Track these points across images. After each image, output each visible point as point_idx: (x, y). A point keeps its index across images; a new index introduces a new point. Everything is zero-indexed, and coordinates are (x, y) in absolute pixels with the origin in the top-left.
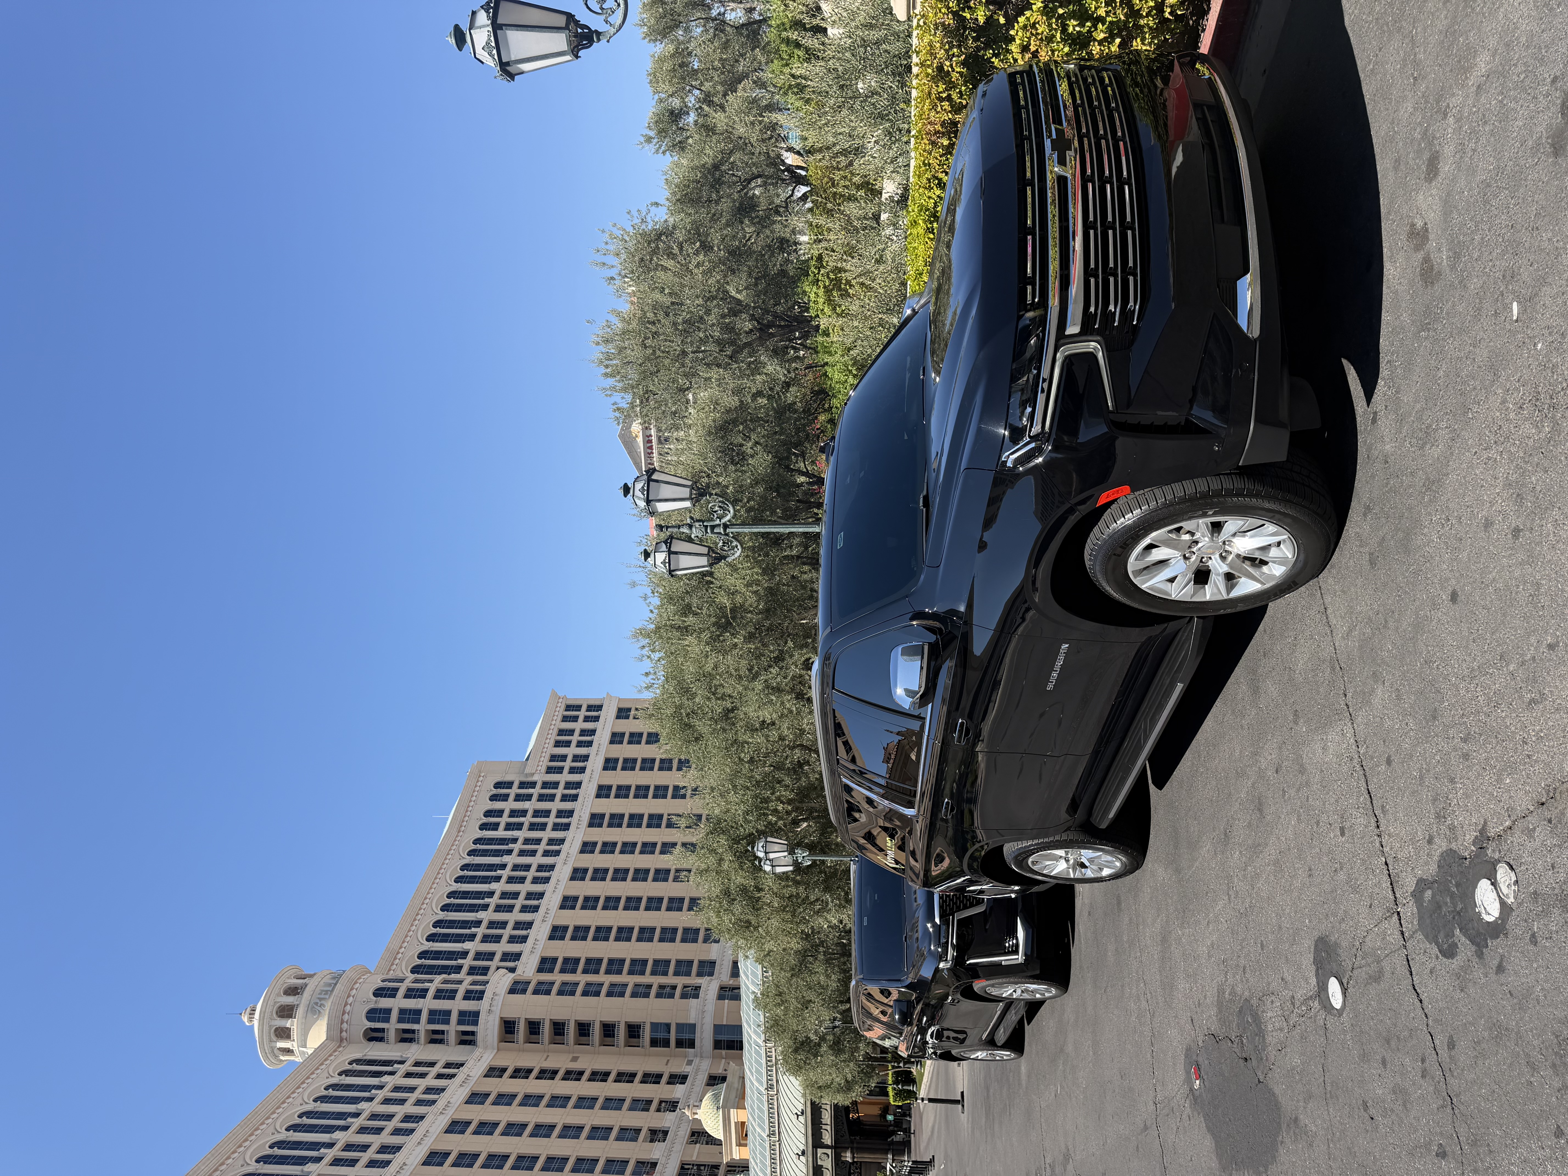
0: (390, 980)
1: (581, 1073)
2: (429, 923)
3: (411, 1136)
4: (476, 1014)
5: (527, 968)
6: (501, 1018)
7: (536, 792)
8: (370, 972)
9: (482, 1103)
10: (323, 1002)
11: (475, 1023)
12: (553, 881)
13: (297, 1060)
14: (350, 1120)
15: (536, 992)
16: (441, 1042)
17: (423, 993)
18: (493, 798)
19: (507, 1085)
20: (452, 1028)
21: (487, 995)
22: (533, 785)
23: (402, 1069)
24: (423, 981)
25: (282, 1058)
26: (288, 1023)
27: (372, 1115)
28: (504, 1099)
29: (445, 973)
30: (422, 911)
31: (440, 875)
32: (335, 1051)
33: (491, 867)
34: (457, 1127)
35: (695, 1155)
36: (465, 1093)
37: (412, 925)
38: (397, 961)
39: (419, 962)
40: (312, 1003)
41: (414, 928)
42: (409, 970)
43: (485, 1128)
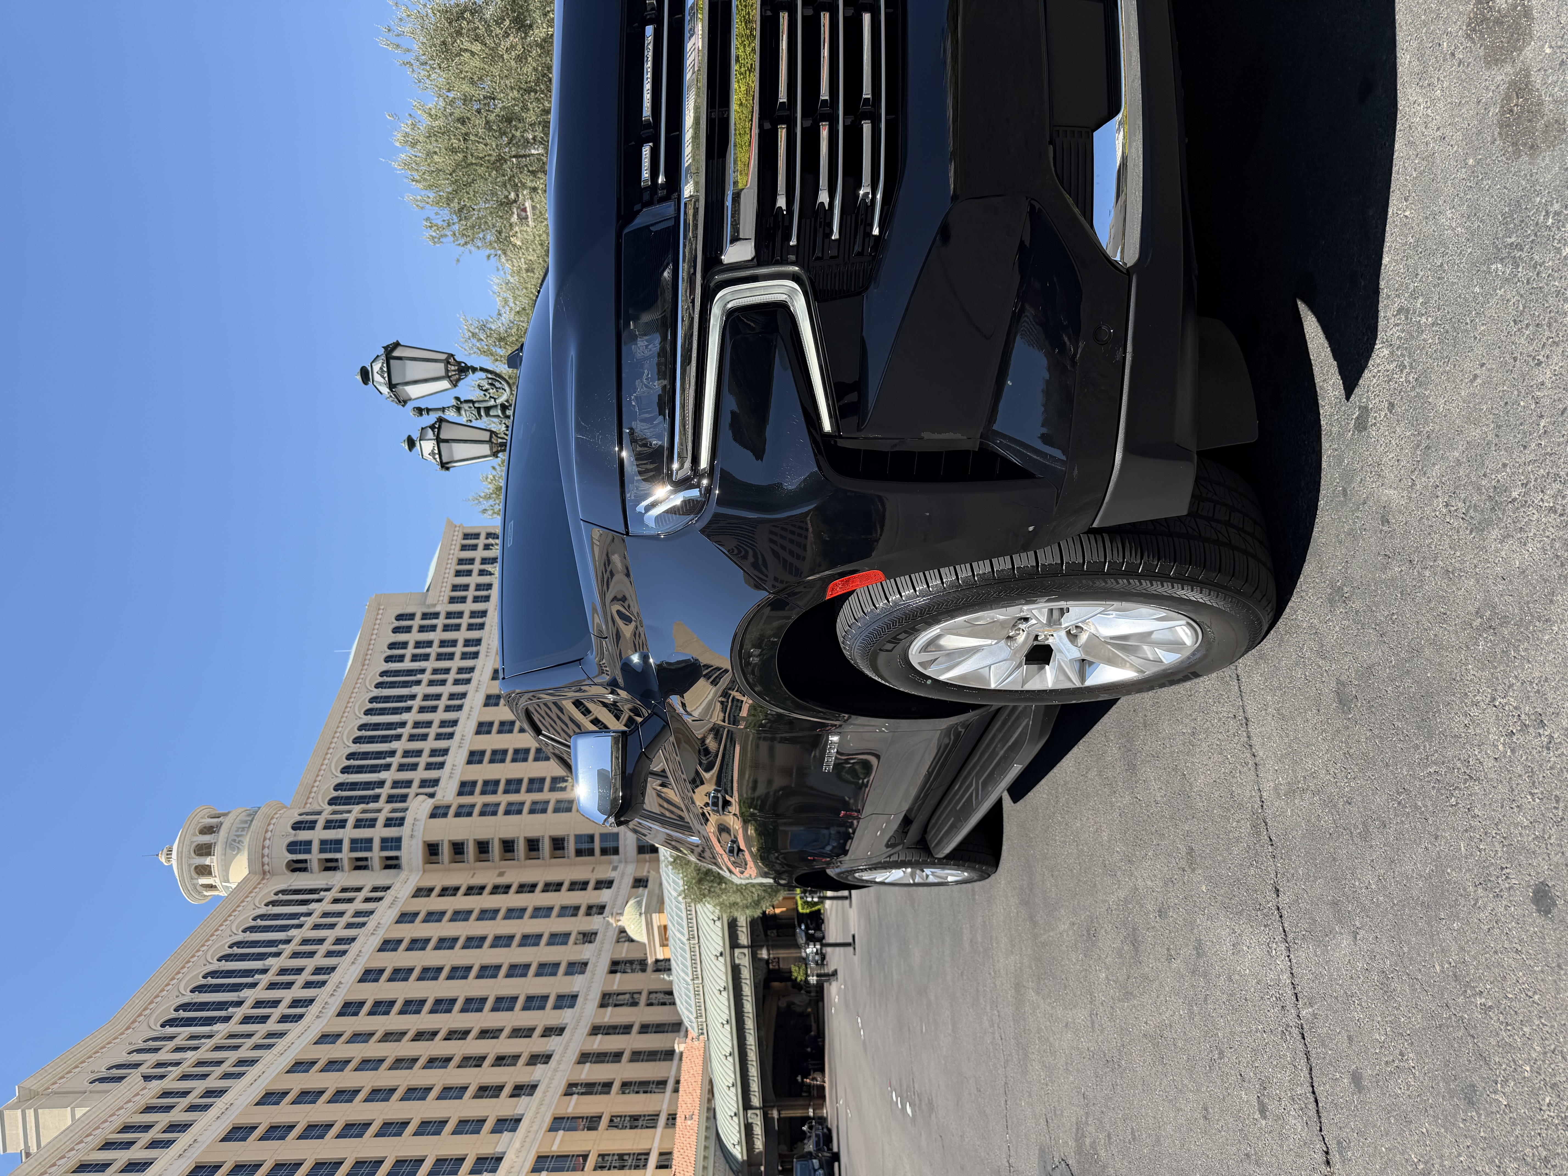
0: (307, 814)
1: (508, 887)
2: (342, 756)
3: (344, 957)
4: (399, 840)
5: (447, 793)
6: (424, 842)
7: (440, 622)
8: (286, 807)
9: (412, 922)
10: (240, 839)
11: (399, 848)
12: (466, 708)
13: (221, 894)
14: (281, 946)
15: (457, 815)
16: (365, 868)
17: (342, 824)
18: (396, 630)
19: (435, 903)
20: (376, 854)
21: (408, 822)
22: (436, 615)
23: (329, 896)
24: (341, 812)
25: (206, 893)
26: (207, 861)
27: (304, 941)
28: (434, 917)
29: (363, 803)
30: (333, 745)
31: (348, 709)
32: (259, 884)
33: (400, 698)
34: (389, 945)
35: (624, 952)
36: (394, 914)
37: (324, 759)
38: (313, 794)
39: (336, 794)
40: (230, 840)
41: (326, 762)
42: (326, 802)
43: (418, 944)
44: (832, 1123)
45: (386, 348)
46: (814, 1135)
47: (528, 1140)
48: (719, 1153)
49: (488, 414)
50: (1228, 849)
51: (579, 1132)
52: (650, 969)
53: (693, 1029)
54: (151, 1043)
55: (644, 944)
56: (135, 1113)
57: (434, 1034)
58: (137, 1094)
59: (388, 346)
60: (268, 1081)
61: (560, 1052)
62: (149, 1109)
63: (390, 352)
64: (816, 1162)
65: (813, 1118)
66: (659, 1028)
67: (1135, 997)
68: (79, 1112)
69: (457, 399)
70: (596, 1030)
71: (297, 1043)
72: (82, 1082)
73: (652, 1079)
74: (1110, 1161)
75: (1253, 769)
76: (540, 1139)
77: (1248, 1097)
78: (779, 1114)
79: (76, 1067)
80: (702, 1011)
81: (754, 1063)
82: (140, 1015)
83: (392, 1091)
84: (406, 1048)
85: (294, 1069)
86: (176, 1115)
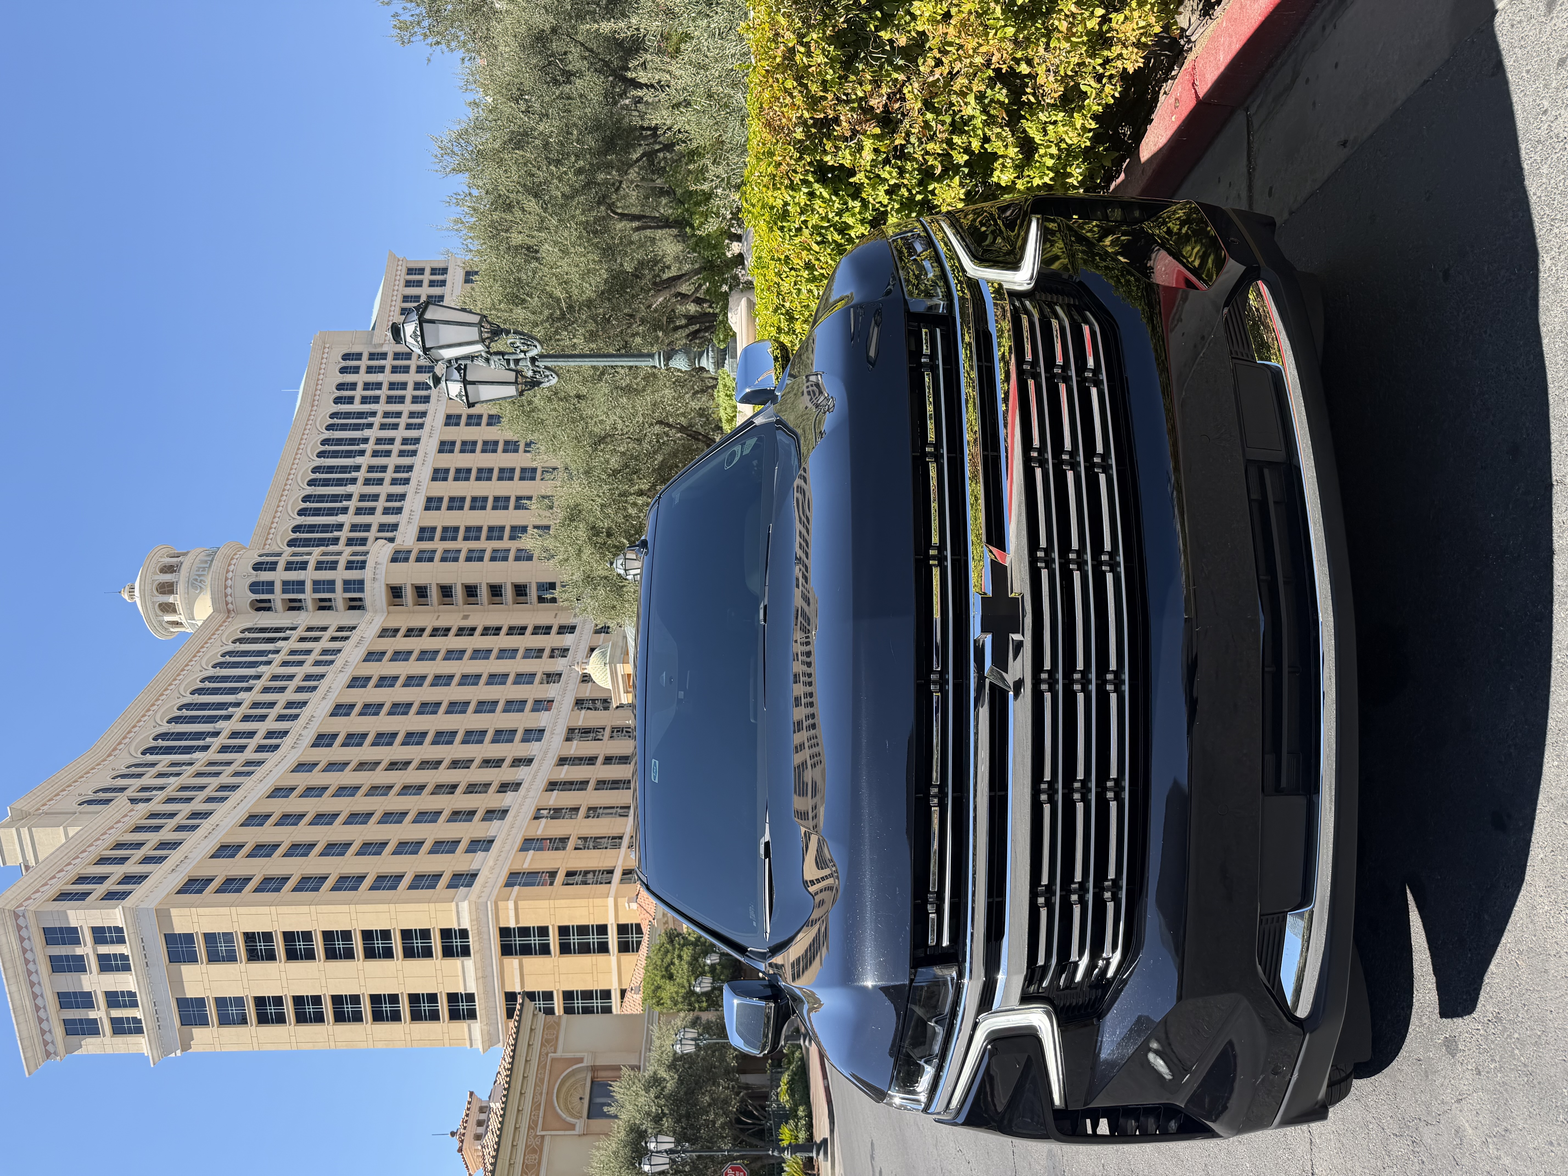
0: (267, 555)
1: (473, 629)
2: (298, 498)
3: (314, 693)
4: (361, 582)
5: (407, 537)
6: (387, 585)
7: (388, 363)
8: (245, 549)
9: (380, 660)
10: (202, 578)
11: (362, 590)
12: (420, 454)
13: (187, 631)
14: (251, 682)
15: (419, 560)
16: (329, 608)
17: (303, 566)
18: (343, 370)
19: (401, 643)
20: (339, 596)
21: (370, 565)
22: (383, 356)
23: (295, 635)
24: (302, 554)
25: (172, 630)
26: (171, 599)
27: (273, 677)
28: (400, 656)
29: (323, 545)
30: (288, 487)
31: (301, 451)
32: (224, 622)
33: (352, 442)
34: (358, 682)
35: (587, 692)
36: (361, 652)
37: (280, 501)
38: (271, 536)
39: (294, 536)
40: (191, 579)
41: (282, 503)
42: (285, 544)
43: (386, 681)
47: (500, 858)
51: (547, 852)
54: (133, 769)
55: (608, 688)
56: (125, 832)
57: (407, 763)
58: (126, 816)
60: (250, 805)
61: (529, 780)
62: (138, 829)
68: (72, 831)
70: (563, 761)
71: (275, 771)
72: (70, 803)
76: (511, 858)
79: (64, 790)
82: (120, 743)
83: (370, 815)
84: (380, 777)
85: (274, 794)
86: (166, 834)
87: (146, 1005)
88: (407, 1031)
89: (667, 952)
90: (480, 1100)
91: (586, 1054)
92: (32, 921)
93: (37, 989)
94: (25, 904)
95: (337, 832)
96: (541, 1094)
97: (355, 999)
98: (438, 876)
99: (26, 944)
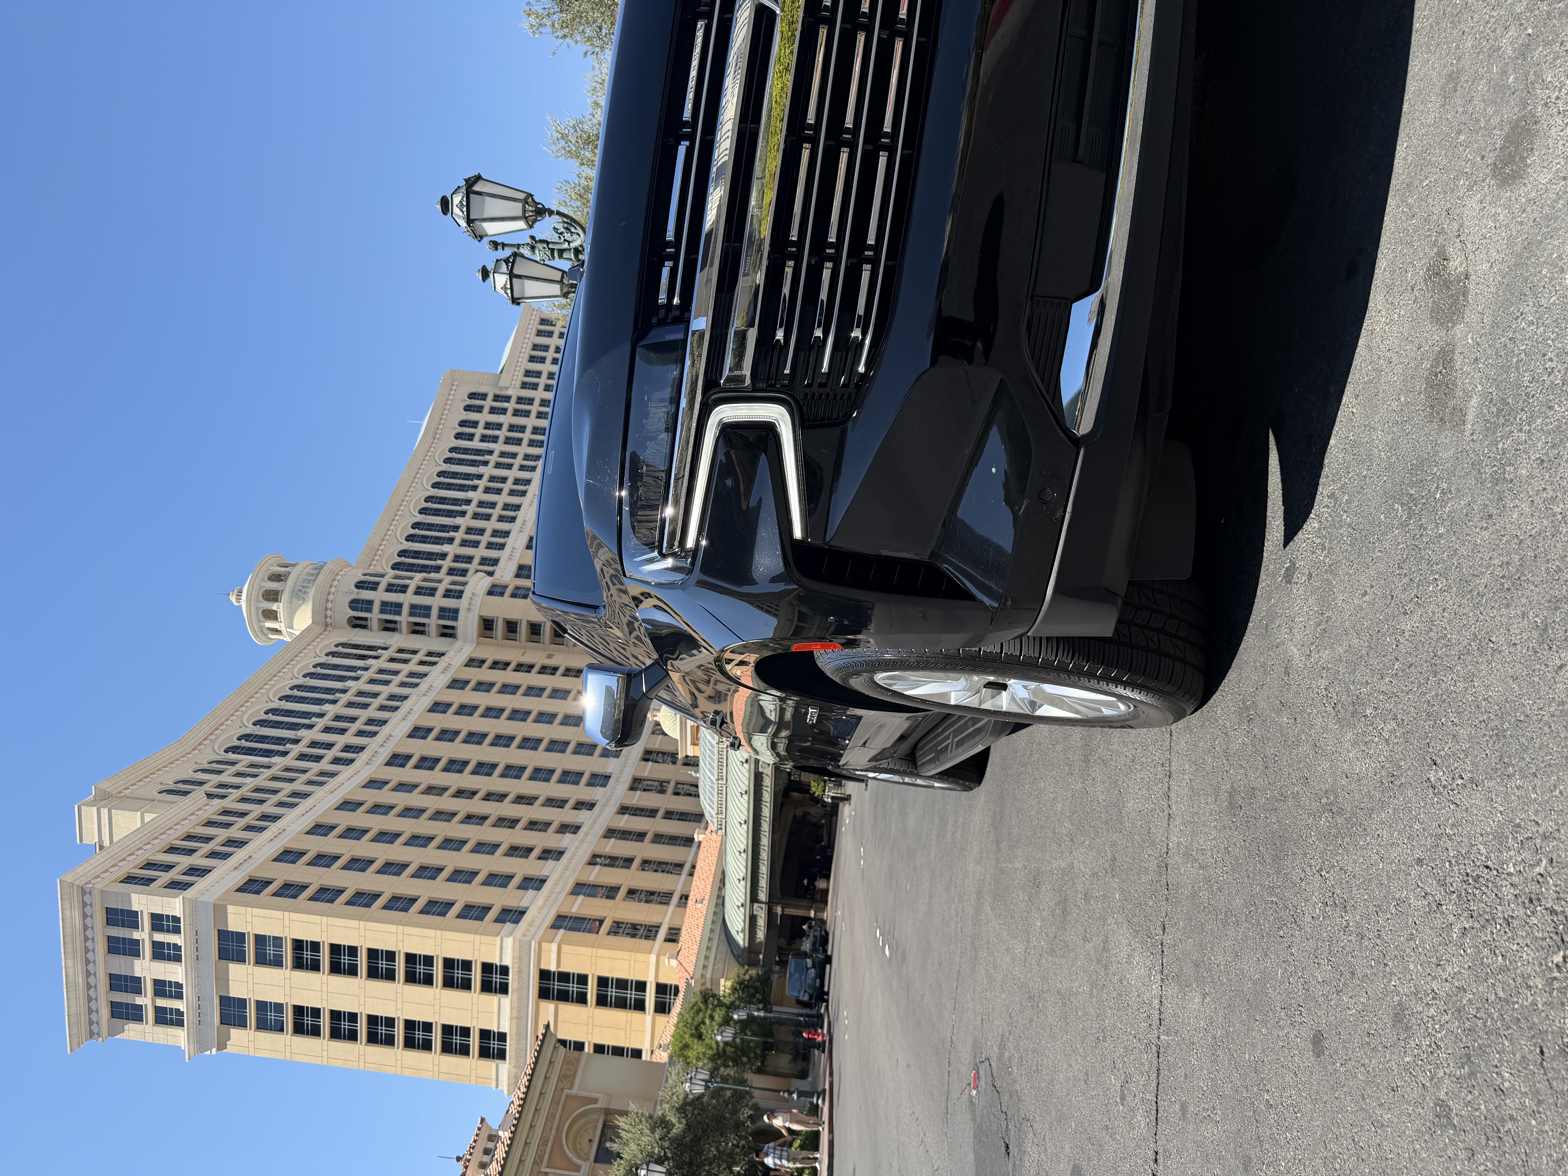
0: (370, 575)
1: (556, 669)
2: (407, 524)
3: (396, 713)
4: (456, 611)
5: (505, 573)
6: (480, 616)
7: (511, 406)
8: (351, 566)
9: (463, 688)
10: (306, 590)
11: (455, 619)
12: (529, 495)
13: (285, 639)
14: (338, 695)
15: (513, 595)
16: (422, 633)
17: (403, 589)
18: (468, 408)
19: (485, 674)
20: (433, 622)
21: (466, 595)
22: (507, 399)
23: (386, 654)
24: (403, 578)
25: (271, 636)
26: (274, 606)
27: (359, 692)
28: (483, 687)
29: (425, 572)
30: (400, 513)
31: (417, 480)
32: (321, 634)
33: (467, 476)
34: (439, 707)
35: (657, 744)
36: (446, 679)
37: (391, 525)
38: (377, 557)
39: (399, 560)
40: (296, 589)
41: (392, 527)
42: (390, 566)
43: (466, 710)
44: (830, 927)
45: (467, 180)
46: (812, 935)
47: (549, 899)
48: (723, 937)
49: (561, 256)
50: (1138, 874)
51: (598, 899)
52: (679, 763)
53: (713, 822)
54: (215, 765)
55: (677, 740)
56: (197, 825)
57: (474, 793)
58: (200, 809)
59: (469, 179)
60: (318, 814)
61: (588, 825)
62: (210, 823)
63: (471, 182)
64: (809, 961)
65: (814, 919)
66: (683, 816)
67: (1057, 956)
68: (148, 817)
69: (533, 238)
70: (624, 810)
71: (347, 784)
72: (151, 790)
73: (670, 861)
74: (1019, 1079)
75: (1167, 817)
76: (561, 900)
77: (1115, 1082)
78: (783, 911)
79: (147, 777)
80: (723, 809)
81: (766, 863)
82: (206, 739)
83: (431, 839)
84: (446, 803)
85: (343, 807)
86: (235, 832)
87: (190, 998)
88: (436, 1062)
89: (699, 1010)
90: (490, 1127)
91: (601, 1095)
92: (97, 900)
93: (91, 967)
94: (93, 882)
95: (396, 852)
96: (551, 1129)
97: (390, 1022)
98: (487, 909)
99: (88, 921)
